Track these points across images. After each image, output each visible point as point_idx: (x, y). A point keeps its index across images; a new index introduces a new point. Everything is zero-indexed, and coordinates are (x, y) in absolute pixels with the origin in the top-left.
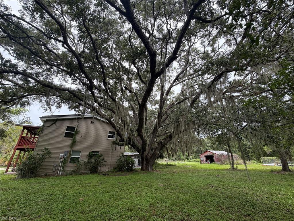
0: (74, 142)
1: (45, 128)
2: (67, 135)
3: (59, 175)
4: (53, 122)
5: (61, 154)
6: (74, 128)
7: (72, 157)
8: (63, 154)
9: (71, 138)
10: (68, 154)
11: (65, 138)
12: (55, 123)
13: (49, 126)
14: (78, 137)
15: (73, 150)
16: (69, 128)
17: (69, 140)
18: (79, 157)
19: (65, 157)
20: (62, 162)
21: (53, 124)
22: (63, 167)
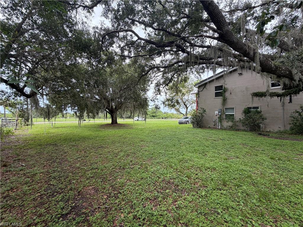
0: (225, 100)
1: (200, 93)
2: (217, 95)
3: (219, 129)
4: (203, 87)
5: (216, 112)
6: (222, 86)
7: (226, 114)
8: (217, 112)
9: (221, 97)
10: (222, 112)
11: (216, 98)
12: (205, 87)
13: (202, 91)
14: (227, 94)
15: (226, 107)
16: (217, 88)
17: (220, 100)
18: (233, 114)
19: (220, 114)
20: (218, 118)
21: (204, 88)
22: (221, 122)
